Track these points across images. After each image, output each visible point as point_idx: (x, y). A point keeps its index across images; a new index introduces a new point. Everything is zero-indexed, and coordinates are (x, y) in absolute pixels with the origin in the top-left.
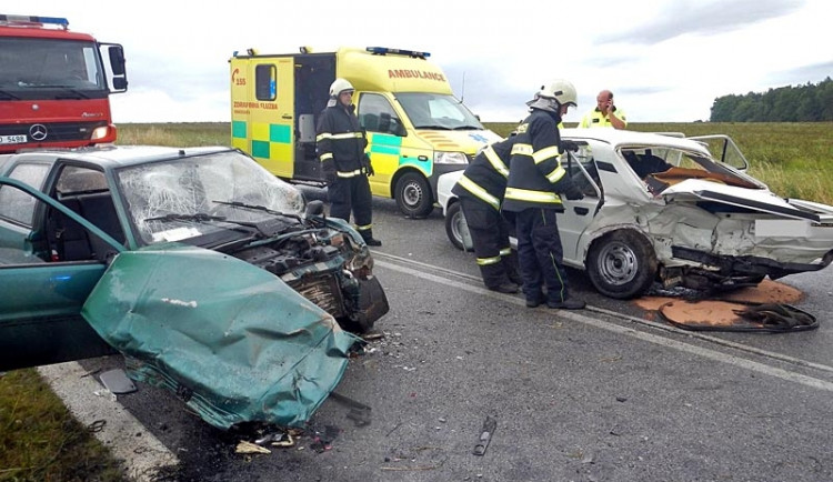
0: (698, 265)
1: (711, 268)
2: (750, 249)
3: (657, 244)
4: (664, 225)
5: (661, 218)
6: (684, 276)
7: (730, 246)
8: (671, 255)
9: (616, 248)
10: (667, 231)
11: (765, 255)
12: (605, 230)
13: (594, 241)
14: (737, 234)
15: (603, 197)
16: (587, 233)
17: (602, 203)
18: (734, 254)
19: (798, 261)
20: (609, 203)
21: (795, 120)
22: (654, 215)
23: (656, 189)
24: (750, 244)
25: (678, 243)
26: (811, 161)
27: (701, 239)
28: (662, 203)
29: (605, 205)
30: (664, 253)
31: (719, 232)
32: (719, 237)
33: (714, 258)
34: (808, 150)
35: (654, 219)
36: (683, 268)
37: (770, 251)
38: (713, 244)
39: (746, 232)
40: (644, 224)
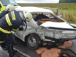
0: (50, 41)
1: (53, 41)
2: (62, 37)
3: (41, 36)
4: (42, 32)
5: (41, 30)
6: (47, 43)
7: (58, 36)
8: (45, 38)
9: (32, 37)
10: (43, 33)
11: (65, 37)
12: (28, 34)
13: (26, 36)
14: (59, 33)
15: (27, 26)
16: (24, 34)
17: (27, 27)
18: (58, 38)
19: (72, 38)
20: (28, 27)
21: (68, 3)
22: (40, 30)
23: (39, 24)
24: (62, 36)
25: (46, 35)
26: (71, 9)
27: (51, 35)
28: (41, 28)
29: (27, 28)
30: (43, 38)
31: (55, 33)
32: (55, 34)
33: (54, 39)
34: (70, 7)
35: (40, 31)
36: (47, 41)
37: (66, 36)
38: (54, 36)
39: (61, 33)
40: (38, 32)
